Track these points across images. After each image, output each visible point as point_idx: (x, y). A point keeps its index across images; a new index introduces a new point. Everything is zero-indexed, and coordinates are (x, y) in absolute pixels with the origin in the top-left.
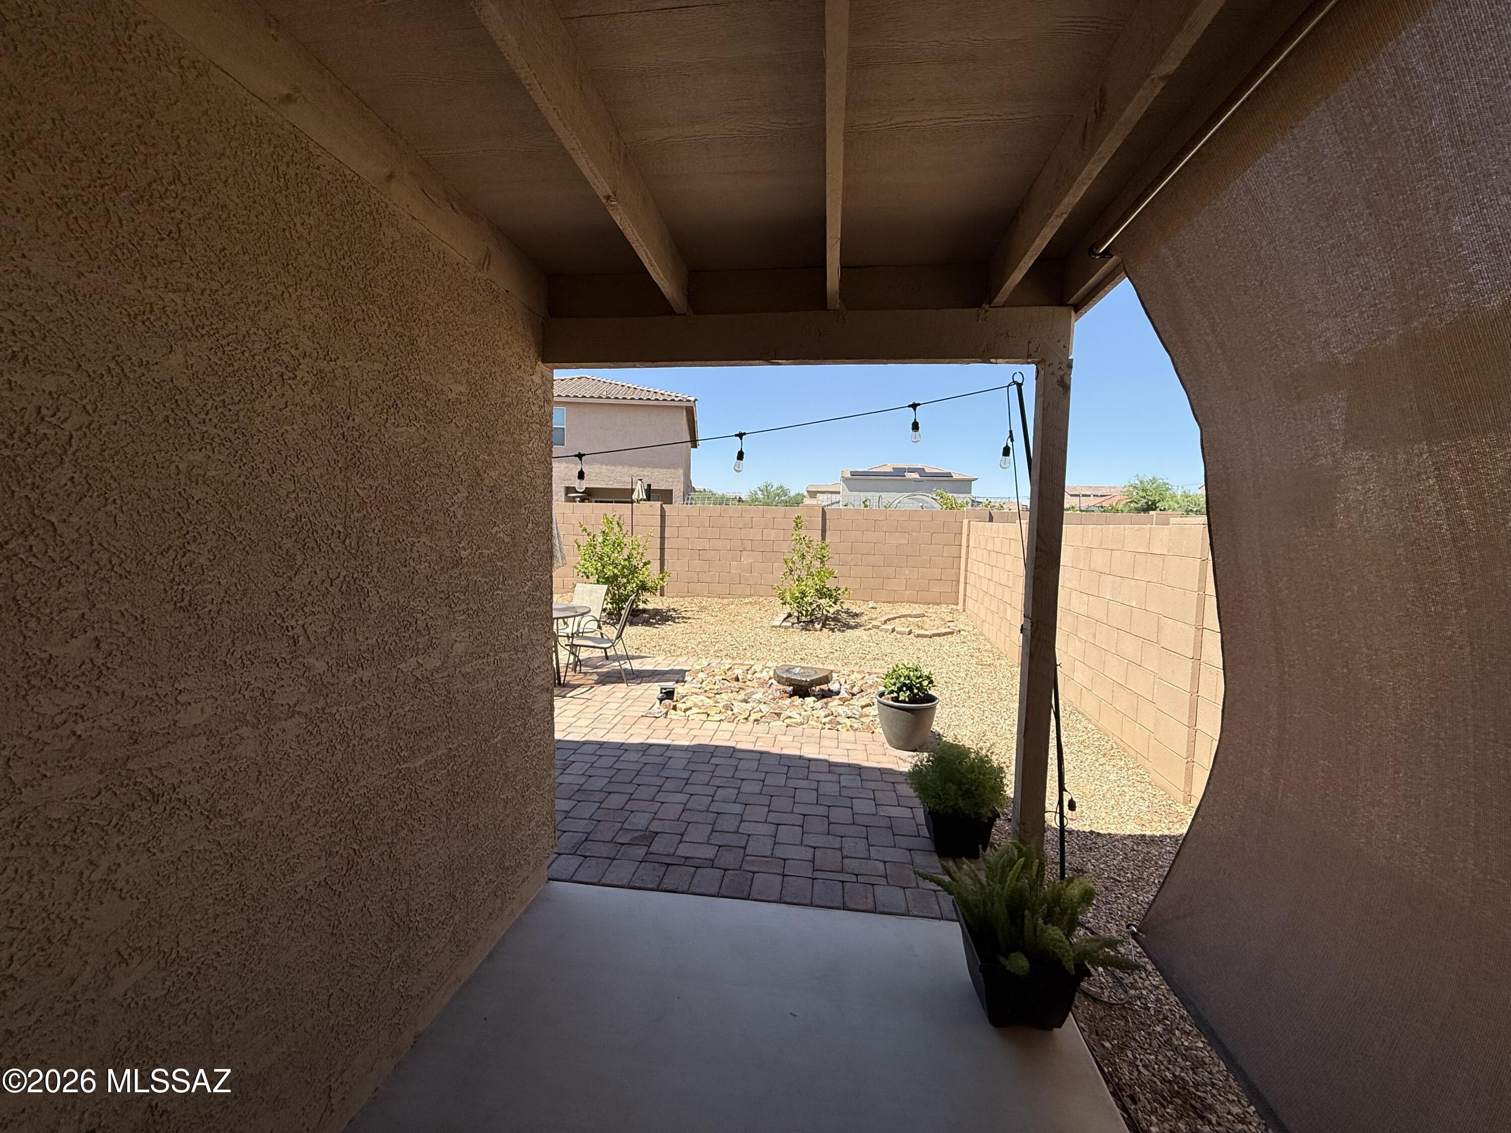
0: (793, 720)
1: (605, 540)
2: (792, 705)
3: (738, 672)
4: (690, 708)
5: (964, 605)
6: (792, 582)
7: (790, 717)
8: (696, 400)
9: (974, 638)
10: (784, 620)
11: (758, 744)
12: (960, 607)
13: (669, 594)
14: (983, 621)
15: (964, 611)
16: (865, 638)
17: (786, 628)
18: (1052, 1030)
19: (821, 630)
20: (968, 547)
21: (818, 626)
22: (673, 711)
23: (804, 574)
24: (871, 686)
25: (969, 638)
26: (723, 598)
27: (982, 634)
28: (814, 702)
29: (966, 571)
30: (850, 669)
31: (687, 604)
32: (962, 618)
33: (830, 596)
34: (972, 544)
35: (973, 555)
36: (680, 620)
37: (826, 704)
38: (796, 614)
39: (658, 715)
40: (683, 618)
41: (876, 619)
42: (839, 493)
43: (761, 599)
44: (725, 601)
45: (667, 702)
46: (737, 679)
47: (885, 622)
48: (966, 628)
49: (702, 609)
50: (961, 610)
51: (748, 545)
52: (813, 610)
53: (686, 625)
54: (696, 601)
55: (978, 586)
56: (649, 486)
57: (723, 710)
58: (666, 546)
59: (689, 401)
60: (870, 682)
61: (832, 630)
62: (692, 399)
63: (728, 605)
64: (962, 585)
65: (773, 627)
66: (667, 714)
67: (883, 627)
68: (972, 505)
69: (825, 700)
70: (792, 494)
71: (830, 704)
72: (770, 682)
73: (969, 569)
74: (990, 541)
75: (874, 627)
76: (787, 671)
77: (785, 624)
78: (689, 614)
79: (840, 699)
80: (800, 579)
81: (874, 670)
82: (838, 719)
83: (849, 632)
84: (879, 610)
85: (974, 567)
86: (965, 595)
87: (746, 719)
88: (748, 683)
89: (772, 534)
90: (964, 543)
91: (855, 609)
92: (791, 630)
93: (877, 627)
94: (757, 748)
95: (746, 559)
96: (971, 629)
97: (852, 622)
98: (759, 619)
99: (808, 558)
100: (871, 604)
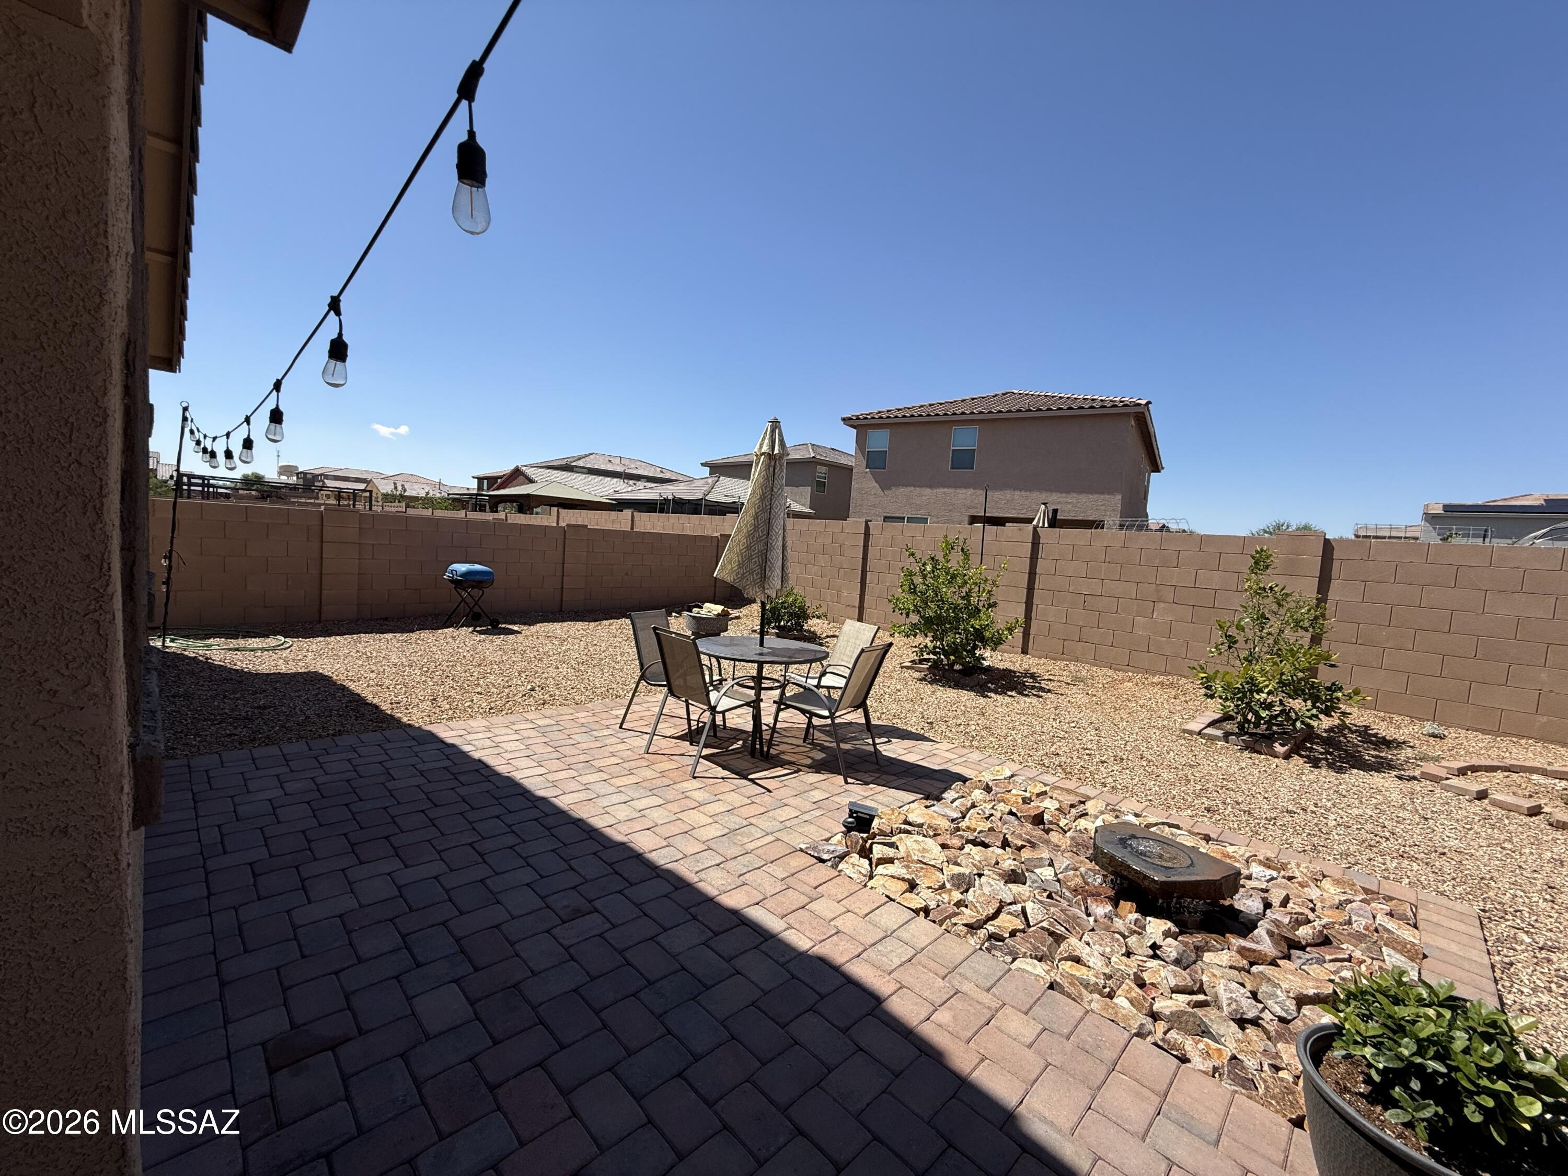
0: (1079, 972)
1: (934, 568)
2: (1106, 923)
3: (1049, 805)
4: (890, 861)
6: (1232, 663)
7: (1077, 960)
8: (1149, 403)
10: (1212, 724)
11: (942, 1016)
13: (1034, 653)
16: (1395, 796)
17: (1212, 738)
19: (1287, 758)
21: (1279, 748)
22: (856, 857)
24: (1359, 937)
26: (1115, 670)
28: (1167, 934)
30: (1317, 867)
31: (1054, 671)
33: (1315, 699)
36: (1034, 692)
37: (1199, 950)
38: (1238, 718)
39: (825, 857)
40: (1040, 689)
41: (1437, 759)
43: (1183, 681)
44: (1118, 675)
45: (856, 835)
47: (1462, 772)
49: (1077, 680)
51: (1169, 594)
52: (1273, 717)
53: (1039, 700)
54: (1072, 667)
56: (1055, 511)
58: (1036, 586)
59: (1140, 405)
60: (1359, 924)
61: (1315, 763)
62: (1143, 402)
63: (1122, 681)
65: (1185, 731)
66: (842, 858)
67: (1455, 782)
69: (1197, 939)
71: (1208, 957)
75: (1426, 776)
76: (1123, 842)
77: (1209, 731)
78: (1051, 686)
79: (1242, 951)
80: (1250, 659)
81: (1388, 888)
82: (1209, 1016)
83: (1355, 777)
84: (1448, 743)
89: (1216, 580)
91: (1383, 729)
92: (1220, 743)
93: (1435, 779)
94: (929, 1031)
95: (1162, 614)
97: (1369, 755)
98: (1166, 713)
100: (1429, 727)
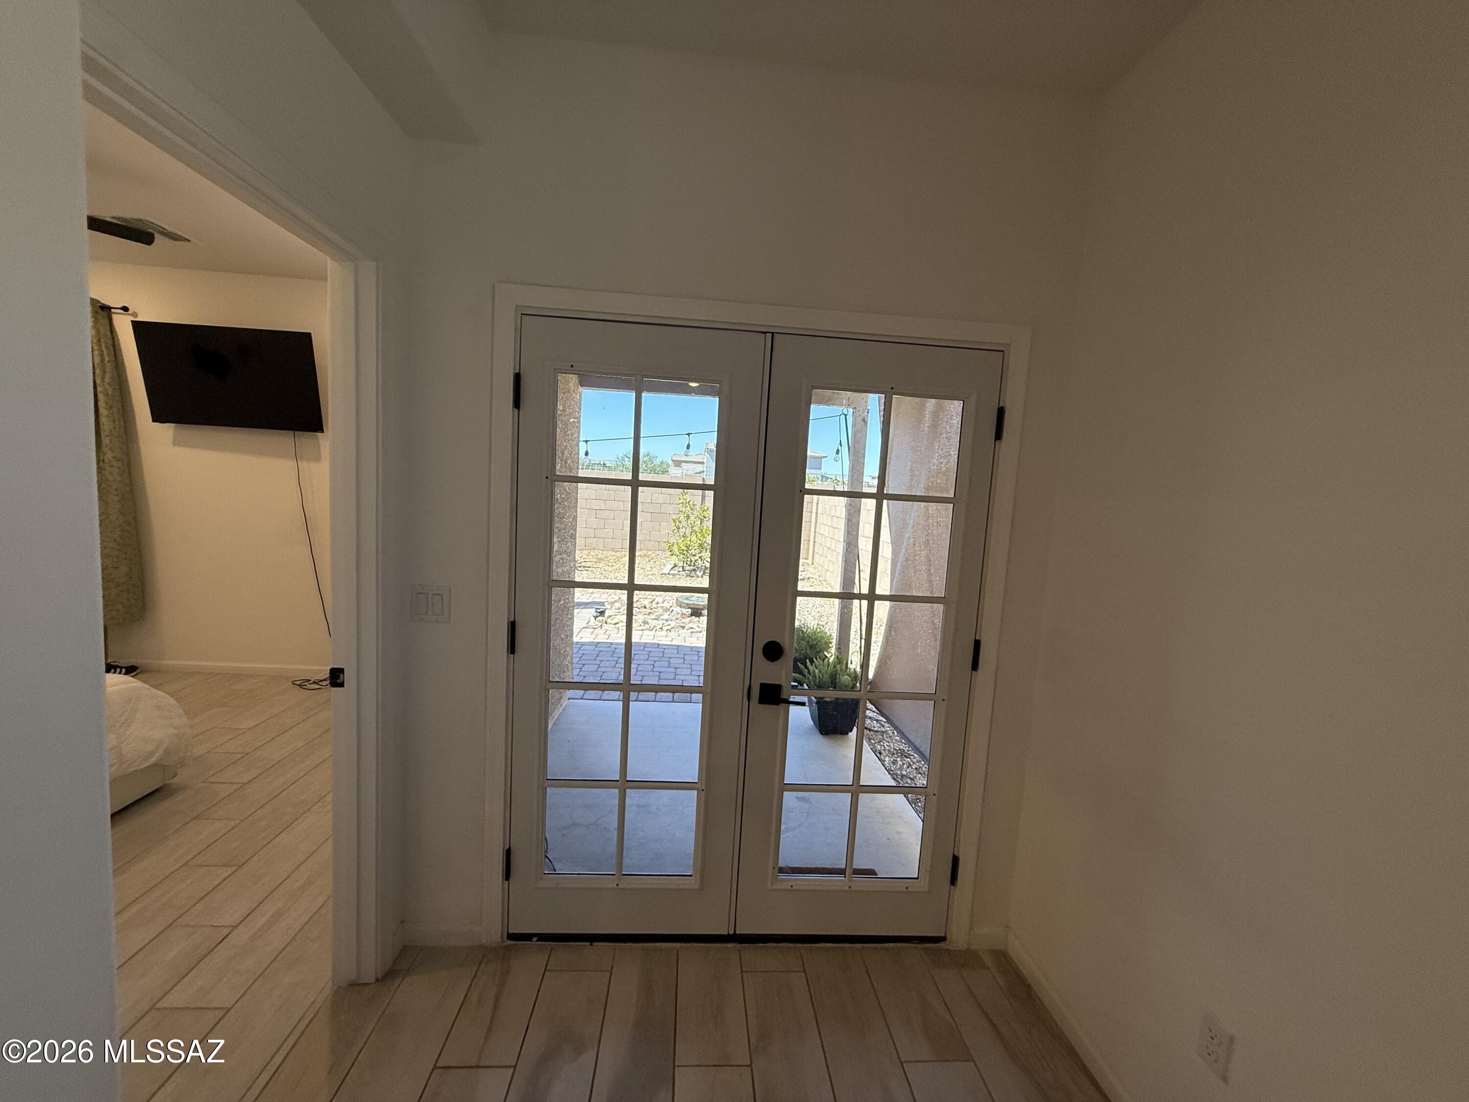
2: (690, 622)
4: (618, 623)
5: (813, 559)
6: (678, 538)
7: (692, 628)
9: (819, 583)
10: (671, 569)
12: (810, 561)
14: (827, 570)
15: (813, 564)
17: (674, 575)
18: (848, 734)
19: (702, 577)
20: (817, 513)
21: (700, 574)
22: (605, 625)
23: (689, 531)
25: (816, 583)
26: (616, 552)
27: (825, 581)
29: (815, 532)
31: (585, 556)
32: (811, 569)
34: (820, 511)
35: (820, 517)
36: (582, 568)
38: (681, 564)
39: (595, 627)
40: (584, 567)
42: (703, 463)
43: (650, 553)
44: (618, 554)
45: (600, 618)
46: (645, 607)
48: (814, 576)
50: (810, 563)
52: (696, 561)
53: (588, 572)
54: (592, 553)
55: (823, 544)
57: (642, 624)
64: (811, 543)
65: (662, 574)
66: (601, 626)
68: (822, 480)
70: (657, 462)
72: (671, 609)
73: (817, 530)
74: (833, 509)
76: (686, 599)
77: (672, 572)
78: (588, 564)
80: (684, 536)
85: (821, 529)
86: (814, 552)
87: (661, 628)
88: (654, 610)
90: (814, 511)
92: (678, 576)
96: (817, 577)
98: (649, 569)
99: (692, 518)
